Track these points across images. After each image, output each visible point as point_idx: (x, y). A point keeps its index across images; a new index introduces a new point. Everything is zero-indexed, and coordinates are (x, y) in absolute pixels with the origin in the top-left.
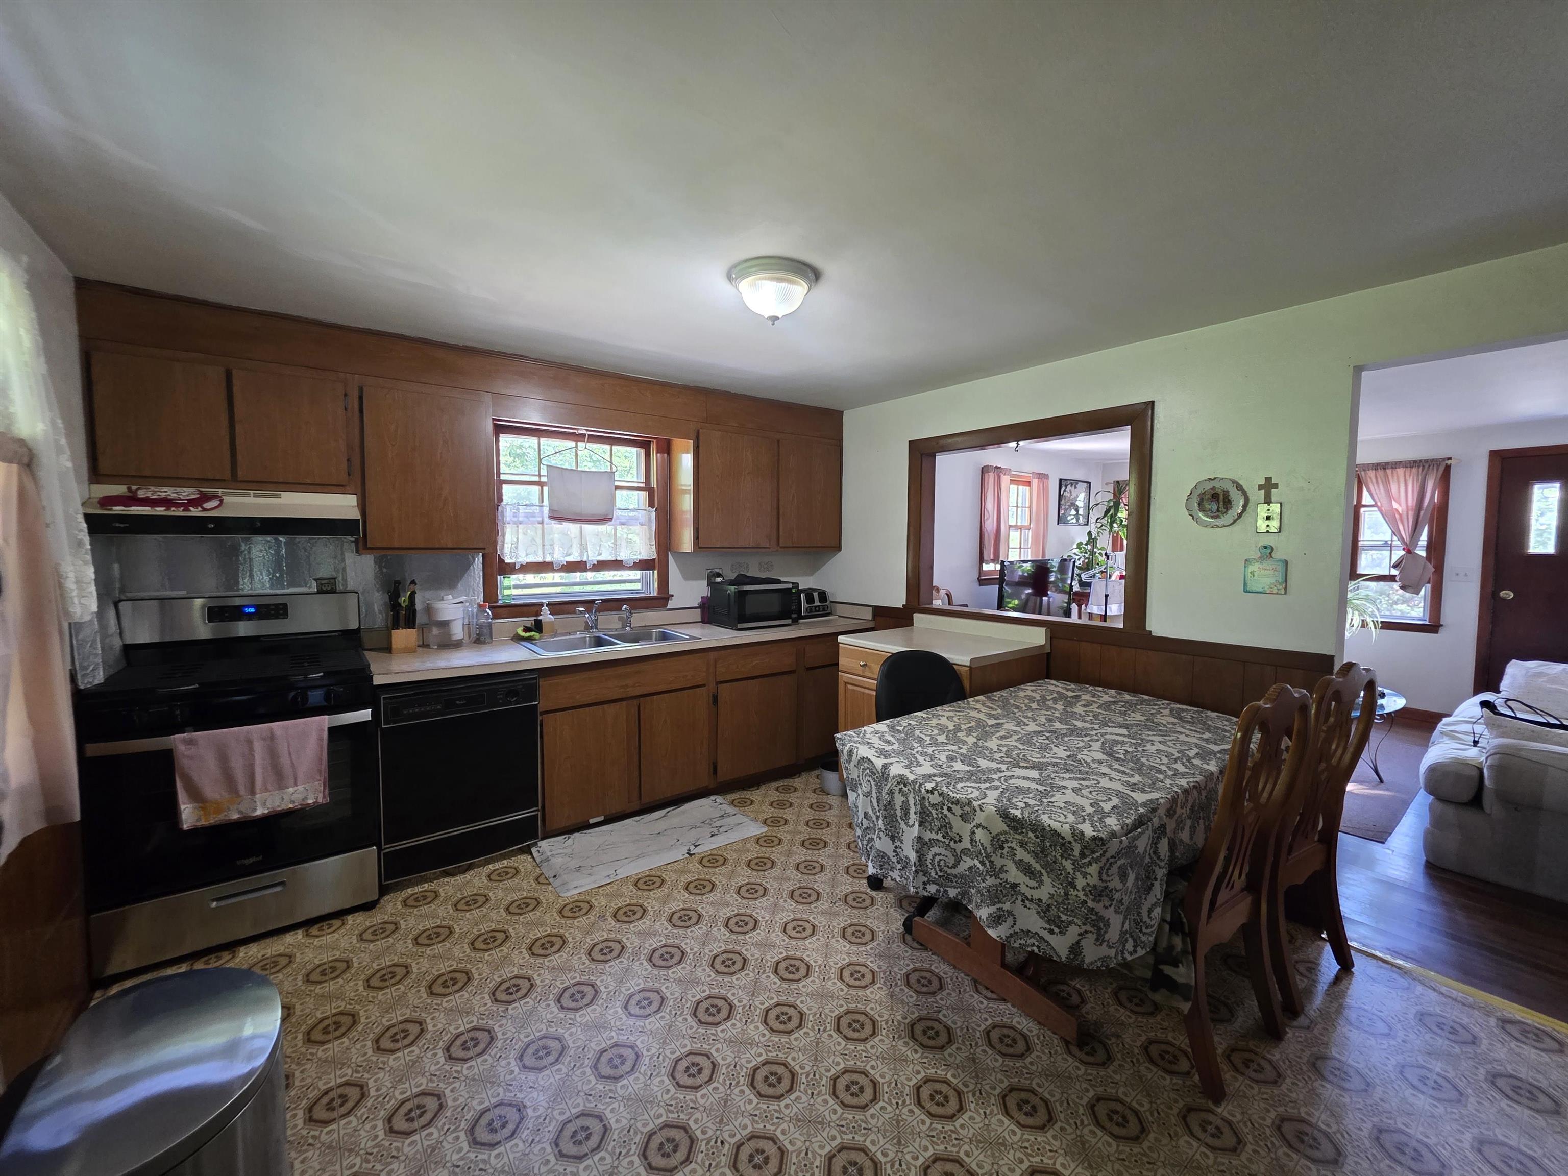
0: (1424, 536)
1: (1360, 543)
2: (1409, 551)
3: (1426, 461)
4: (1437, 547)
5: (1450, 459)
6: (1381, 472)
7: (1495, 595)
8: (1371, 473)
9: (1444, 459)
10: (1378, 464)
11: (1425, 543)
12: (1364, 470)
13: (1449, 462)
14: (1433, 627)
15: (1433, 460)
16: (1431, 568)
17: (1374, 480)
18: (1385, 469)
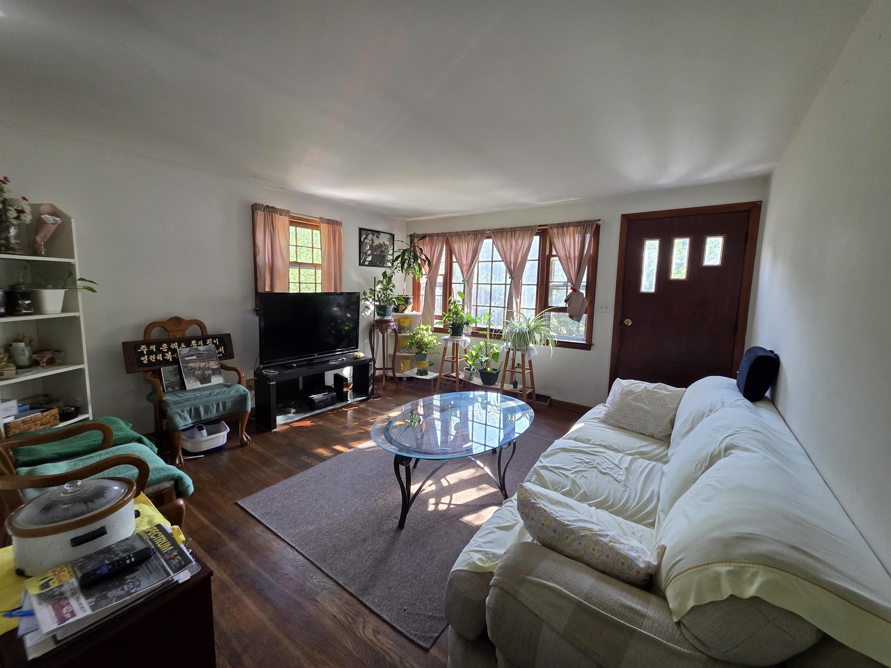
0: (585, 279)
1: (551, 284)
2: (574, 290)
3: (585, 221)
4: (591, 286)
5: (599, 220)
6: (560, 230)
7: (622, 322)
8: (555, 230)
9: (595, 221)
10: (559, 224)
11: (585, 284)
12: (551, 228)
13: (599, 222)
14: (587, 346)
15: (589, 221)
16: (587, 303)
17: (557, 237)
18: (563, 227)
